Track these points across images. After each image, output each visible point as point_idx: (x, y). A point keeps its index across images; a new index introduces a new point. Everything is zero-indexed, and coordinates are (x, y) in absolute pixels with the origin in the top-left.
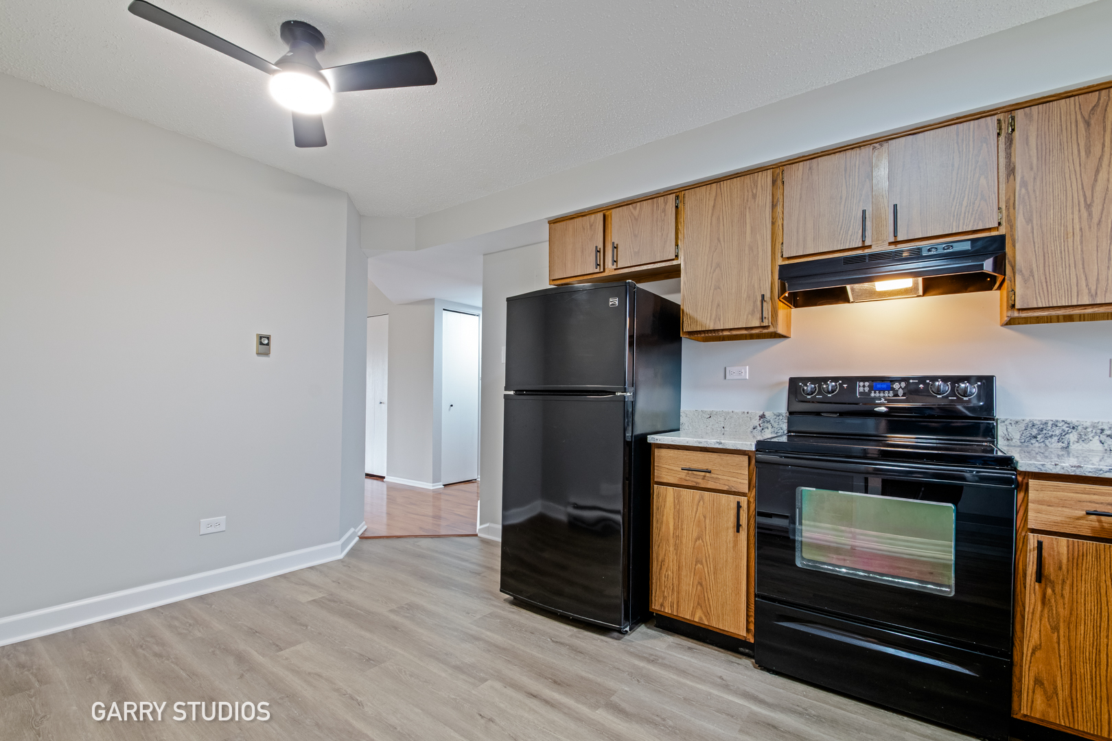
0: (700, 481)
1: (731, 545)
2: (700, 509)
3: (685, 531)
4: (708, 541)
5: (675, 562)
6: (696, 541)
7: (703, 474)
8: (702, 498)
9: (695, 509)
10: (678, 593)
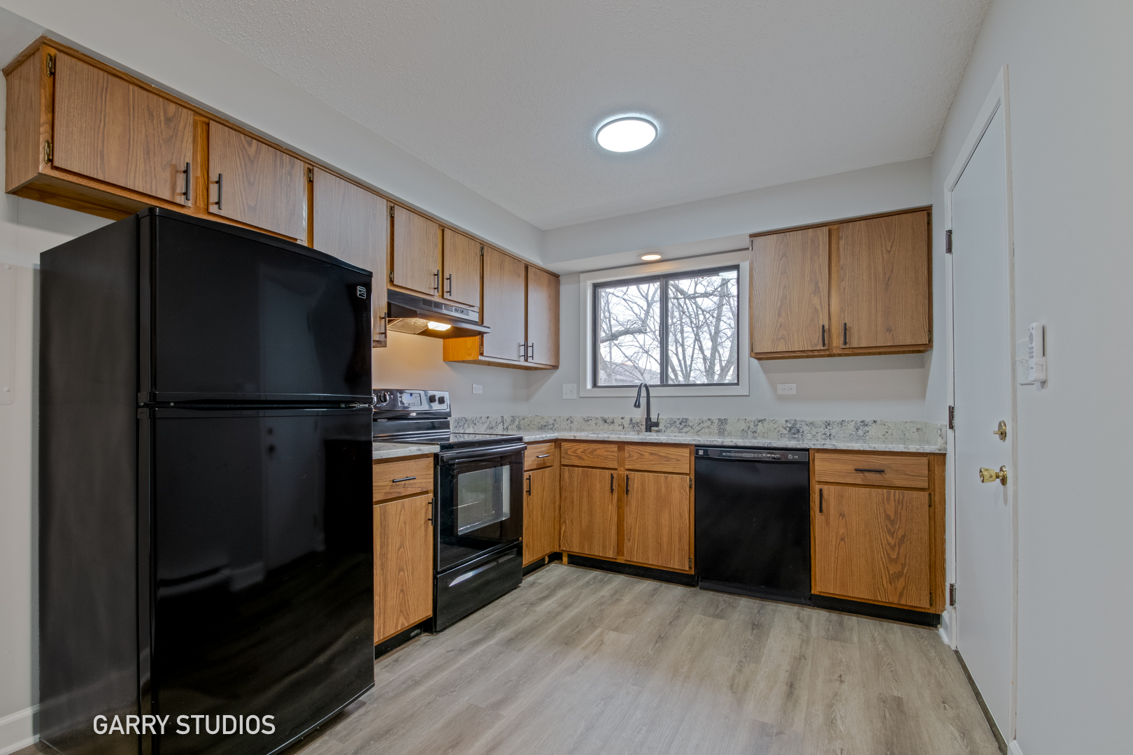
0: (401, 490)
1: (423, 541)
2: (402, 517)
3: (390, 546)
4: (408, 545)
5: (382, 583)
6: (399, 550)
7: (404, 482)
8: (403, 506)
9: (398, 520)
10: (384, 614)
